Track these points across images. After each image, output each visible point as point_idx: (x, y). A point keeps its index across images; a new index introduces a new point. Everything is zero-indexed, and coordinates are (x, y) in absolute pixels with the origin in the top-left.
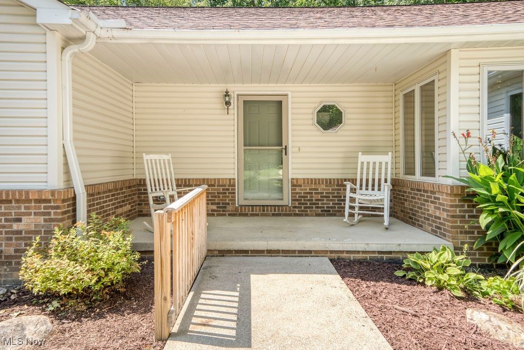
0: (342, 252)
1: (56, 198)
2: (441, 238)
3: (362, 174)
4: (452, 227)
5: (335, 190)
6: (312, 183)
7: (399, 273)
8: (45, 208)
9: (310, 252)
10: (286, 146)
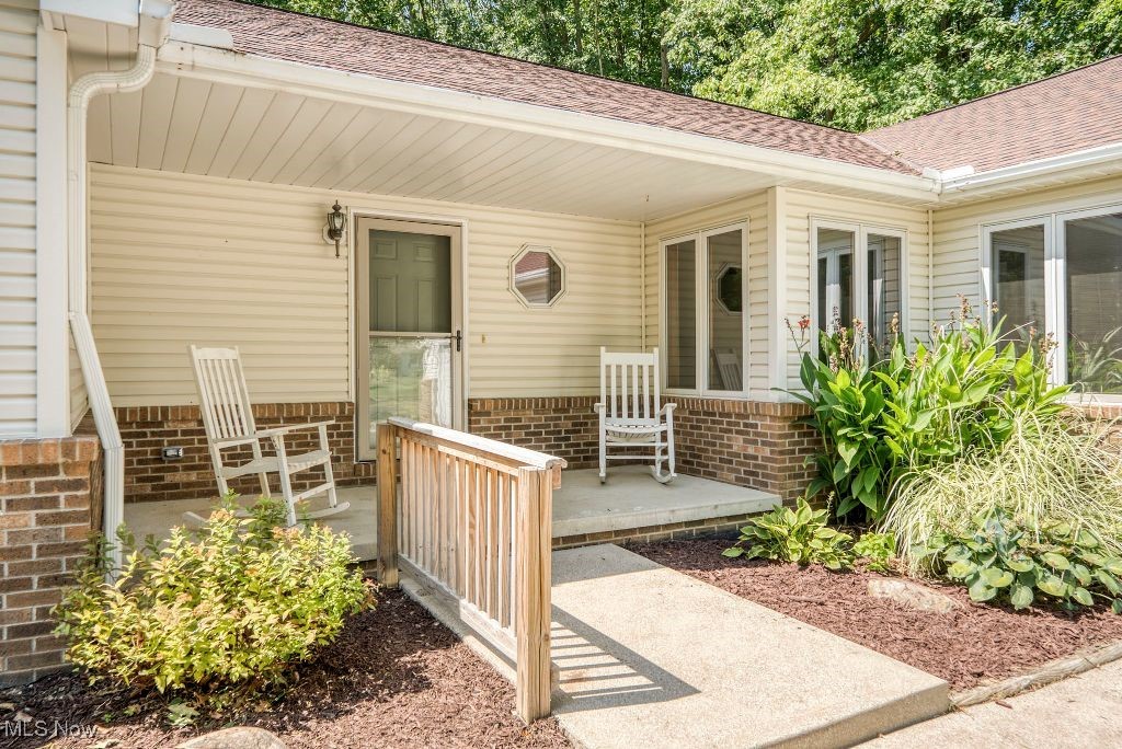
0: (632, 531)
1: (77, 459)
2: (757, 489)
3: (608, 387)
4: (781, 470)
5: (552, 419)
6: (510, 407)
7: (733, 552)
8: (40, 487)
9: (583, 537)
10: (458, 332)
